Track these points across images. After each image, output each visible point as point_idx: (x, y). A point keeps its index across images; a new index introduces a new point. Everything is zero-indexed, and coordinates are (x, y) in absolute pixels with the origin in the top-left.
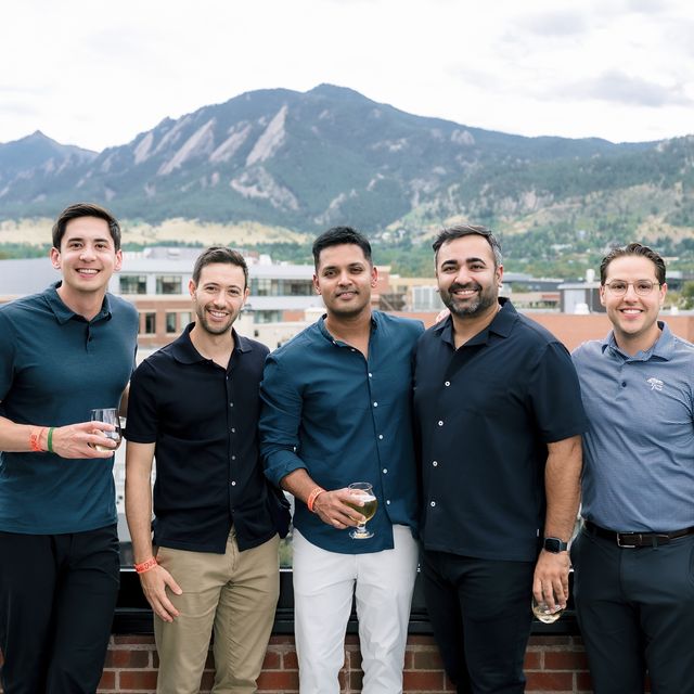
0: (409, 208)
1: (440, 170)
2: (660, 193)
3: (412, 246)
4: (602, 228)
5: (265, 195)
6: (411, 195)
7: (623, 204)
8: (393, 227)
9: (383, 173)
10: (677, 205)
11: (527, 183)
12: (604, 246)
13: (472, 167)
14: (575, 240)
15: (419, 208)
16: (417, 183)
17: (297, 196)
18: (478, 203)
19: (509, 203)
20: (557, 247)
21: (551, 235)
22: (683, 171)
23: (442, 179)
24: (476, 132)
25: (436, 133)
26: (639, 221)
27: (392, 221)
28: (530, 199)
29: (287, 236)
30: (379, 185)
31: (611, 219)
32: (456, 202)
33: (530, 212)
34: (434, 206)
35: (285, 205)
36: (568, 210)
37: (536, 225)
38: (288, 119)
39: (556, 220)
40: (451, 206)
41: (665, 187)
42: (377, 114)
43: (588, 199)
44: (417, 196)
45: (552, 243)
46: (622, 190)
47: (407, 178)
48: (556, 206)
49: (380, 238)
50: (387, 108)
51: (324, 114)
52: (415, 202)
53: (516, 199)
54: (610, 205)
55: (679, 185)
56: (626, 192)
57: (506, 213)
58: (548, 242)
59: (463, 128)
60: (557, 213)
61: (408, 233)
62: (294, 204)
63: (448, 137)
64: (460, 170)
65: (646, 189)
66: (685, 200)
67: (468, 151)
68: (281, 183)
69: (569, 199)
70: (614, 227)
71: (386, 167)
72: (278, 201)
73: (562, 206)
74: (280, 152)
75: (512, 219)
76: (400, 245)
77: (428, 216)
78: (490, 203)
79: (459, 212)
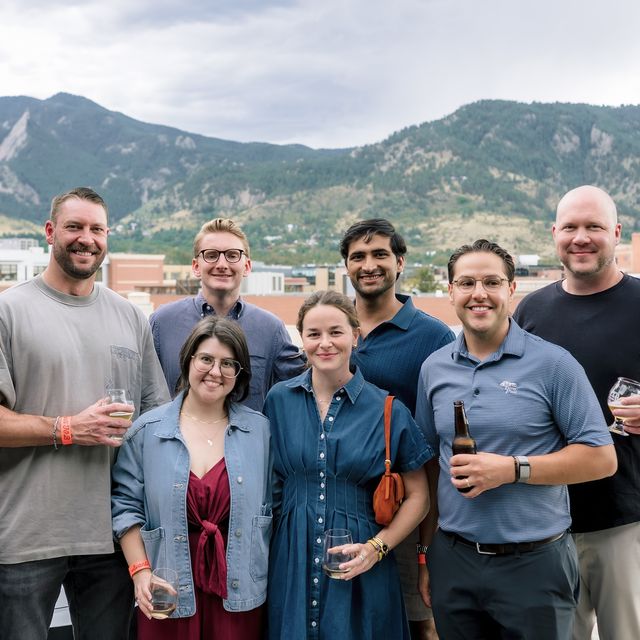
0: (139, 204)
1: (166, 171)
2: (355, 193)
3: (143, 237)
4: (308, 222)
5: (10, 191)
6: (141, 193)
7: (324, 202)
8: (125, 220)
9: (116, 172)
10: (369, 203)
11: (243, 183)
12: (309, 238)
13: (194, 169)
14: (285, 232)
15: (148, 204)
16: (146, 183)
17: (39, 192)
18: (201, 200)
19: (227, 201)
20: (269, 238)
21: (265, 229)
22: (373, 175)
23: (168, 178)
24: (196, 138)
25: (162, 138)
26: (338, 217)
27: (124, 215)
28: (245, 197)
29: (31, 228)
30: (112, 183)
31: (315, 215)
32: (181, 198)
33: (246, 208)
34: (161, 202)
35: (28, 200)
36: (278, 207)
37: (251, 219)
38: (30, 124)
39: (268, 216)
40: (176, 202)
41: (359, 187)
42: (110, 121)
43: (294, 197)
44: (146, 193)
45: (265, 235)
46: (323, 190)
47: (137, 178)
48: (267, 203)
49: (115, 230)
50: (119, 116)
51: (62, 120)
52: (144, 198)
53: (233, 197)
54: (313, 203)
55: (370, 186)
56: (327, 192)
57: (225, 209)
58: (262, 234)
59: (185, 134)
60: (268, 209)
61: (139, 225)
62: (36, 200)
63: (172, 142)
64: (183, 172)
65: (342, 189)
66: (375, 199)
67: (190, 154)
68: (24, 180)
69: (278, 197)
70: (317, 221)
71: (118, 167)
72: (22, 197)
73: (272, 203)
74: (23, 153)
75: (230, 213)
76: (133, 236)
77: (157, 211)
78: (211, 200)
79: (184, 208)
